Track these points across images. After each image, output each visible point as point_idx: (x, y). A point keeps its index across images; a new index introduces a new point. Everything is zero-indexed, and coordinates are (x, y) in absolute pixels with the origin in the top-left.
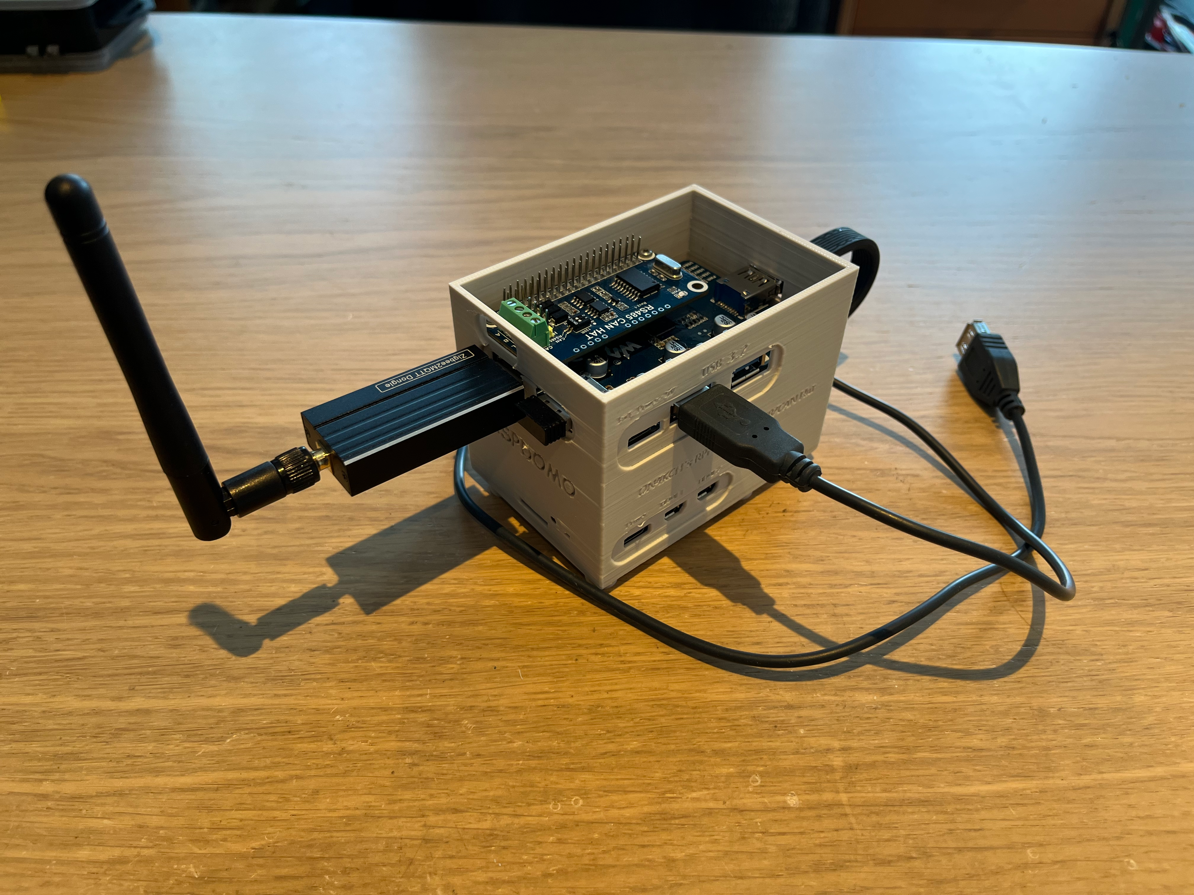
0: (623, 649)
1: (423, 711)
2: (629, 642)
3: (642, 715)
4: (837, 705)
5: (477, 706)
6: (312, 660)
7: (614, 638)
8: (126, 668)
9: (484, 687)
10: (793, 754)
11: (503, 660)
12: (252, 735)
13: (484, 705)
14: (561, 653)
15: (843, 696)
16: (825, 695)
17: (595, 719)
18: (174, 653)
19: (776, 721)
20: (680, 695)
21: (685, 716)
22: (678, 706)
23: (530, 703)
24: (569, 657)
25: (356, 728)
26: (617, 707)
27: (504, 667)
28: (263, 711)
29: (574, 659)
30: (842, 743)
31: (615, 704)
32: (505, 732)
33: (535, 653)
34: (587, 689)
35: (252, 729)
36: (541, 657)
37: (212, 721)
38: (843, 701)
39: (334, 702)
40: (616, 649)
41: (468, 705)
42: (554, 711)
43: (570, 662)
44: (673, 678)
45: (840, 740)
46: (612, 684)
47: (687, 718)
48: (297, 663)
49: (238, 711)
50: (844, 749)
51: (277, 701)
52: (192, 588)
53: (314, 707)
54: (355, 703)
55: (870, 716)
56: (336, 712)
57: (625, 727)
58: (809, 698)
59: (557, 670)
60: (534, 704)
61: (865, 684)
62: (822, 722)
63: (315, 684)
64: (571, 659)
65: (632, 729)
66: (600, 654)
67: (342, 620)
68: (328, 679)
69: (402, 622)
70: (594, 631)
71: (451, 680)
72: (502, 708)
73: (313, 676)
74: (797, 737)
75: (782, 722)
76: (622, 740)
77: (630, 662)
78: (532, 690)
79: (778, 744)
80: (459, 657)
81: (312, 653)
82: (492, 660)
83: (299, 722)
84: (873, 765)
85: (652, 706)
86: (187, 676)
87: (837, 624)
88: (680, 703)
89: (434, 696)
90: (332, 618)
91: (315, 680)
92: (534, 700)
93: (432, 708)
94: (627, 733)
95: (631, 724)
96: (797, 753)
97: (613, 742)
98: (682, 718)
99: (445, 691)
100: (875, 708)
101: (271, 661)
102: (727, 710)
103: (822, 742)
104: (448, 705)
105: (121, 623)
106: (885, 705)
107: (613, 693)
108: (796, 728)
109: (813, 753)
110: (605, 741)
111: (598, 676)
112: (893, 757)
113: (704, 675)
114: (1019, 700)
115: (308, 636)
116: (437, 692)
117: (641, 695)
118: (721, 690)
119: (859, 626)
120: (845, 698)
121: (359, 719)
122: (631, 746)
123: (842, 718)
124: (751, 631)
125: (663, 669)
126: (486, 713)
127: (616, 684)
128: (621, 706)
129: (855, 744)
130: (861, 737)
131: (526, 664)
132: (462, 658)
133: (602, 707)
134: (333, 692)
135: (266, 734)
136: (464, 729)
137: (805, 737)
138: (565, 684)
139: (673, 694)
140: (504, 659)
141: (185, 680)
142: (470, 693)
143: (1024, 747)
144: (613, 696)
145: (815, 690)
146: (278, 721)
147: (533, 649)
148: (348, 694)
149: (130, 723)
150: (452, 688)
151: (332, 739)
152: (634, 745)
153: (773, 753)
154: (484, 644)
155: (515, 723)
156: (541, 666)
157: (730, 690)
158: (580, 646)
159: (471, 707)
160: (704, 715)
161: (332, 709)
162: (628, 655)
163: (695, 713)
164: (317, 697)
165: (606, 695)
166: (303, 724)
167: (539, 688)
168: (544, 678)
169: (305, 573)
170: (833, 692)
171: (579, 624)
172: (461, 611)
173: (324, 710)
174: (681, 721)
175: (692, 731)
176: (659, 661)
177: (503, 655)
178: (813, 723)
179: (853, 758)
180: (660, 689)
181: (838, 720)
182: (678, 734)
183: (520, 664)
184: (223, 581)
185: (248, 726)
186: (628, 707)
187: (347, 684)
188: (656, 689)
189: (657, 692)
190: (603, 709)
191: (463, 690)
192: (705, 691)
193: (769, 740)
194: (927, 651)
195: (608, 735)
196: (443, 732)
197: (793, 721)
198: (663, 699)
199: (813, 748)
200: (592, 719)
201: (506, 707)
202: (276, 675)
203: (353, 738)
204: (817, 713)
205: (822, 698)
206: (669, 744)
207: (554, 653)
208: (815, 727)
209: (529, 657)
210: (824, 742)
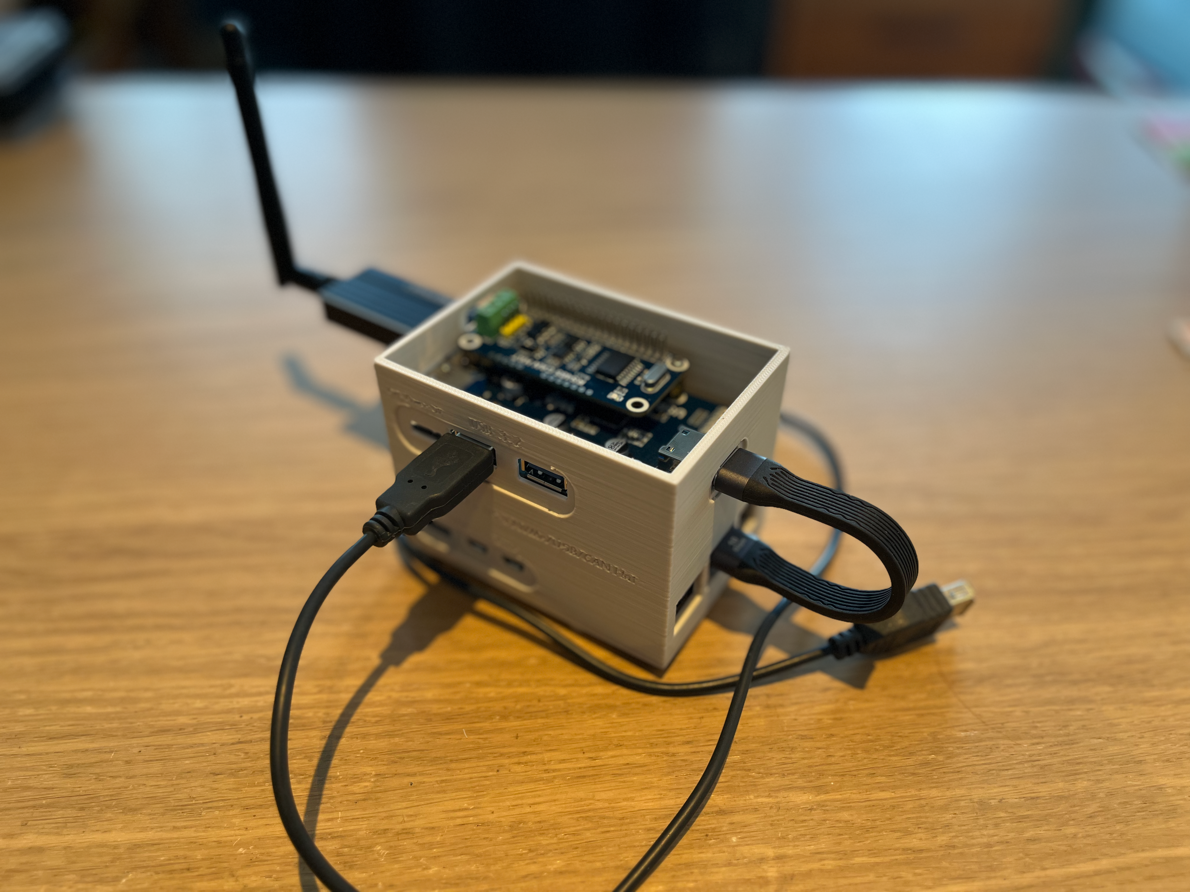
0: (547, 756)
1: (333, 838)
2: (554, 748)
3: (567, 830)
4: (771, 808)
5: (392, 829)
6: (215, 786)
7: (538, 744)
8: (19, 801)
9: (399, 807)
10: (725, 866)
11: (420, 775)
12: (149, 874)
13: (399, 827)
14: (481, 764)
15: (777, 797)
16: (758, 797)
17: (516, 837)
18: (69, 783)
19: (707, 829)
20: (607, 805)
21: (612, 829)
22: (604, 818)
23: (448, 822)
24: (490, 768)
25: (261, 861)
26: (540, 822)
27: (421, 783)
28: (161, 846)
29: (496, 770)
30: (776, 850)
31: (538, 819)
32: (421, 858)
33: (453, 765)
34: (508, 803)
35: (148, 867)
36: (461, 770)
37: (107, 858)
38: (777, 803)
39: (237, 832)
40: (540, 756)
41: (382, 827)
42: (473, 830)
43: (491, 774)
44: (598, 786)
45: (775, 848)
46: (535, 797)
47: (613, 831)
48: (199, 790)
49: (135, 847)
50: (779, 858)
51: (175, 835)
52: (89, 709)
53: (215, 839)
54: (260, 832)
55: (806, 818)
56: (239, 845)
57: (548, 845)
58: (741, 802)
59: (476, 784)
60: (452, 823)
61: (800, 782)
62: (755, 828)
63: (217, 812)
64: (492, 771)
65: (556, 846)
66: (522, 763)
67: (249, 738)
68: (232, 806)
69: (314, 737)
70: (517, 737)
71: (364, 800)
72: (417, 830)
73: (215, 804)
74: (729, 846)
75: (713, 830)
76: (545, 859)
77: (554, 770)
78: (450, 808)
79: (709, 855)
80: (374, 773)
81: (216, 777)
82: (409, 775)
83: (199, 857)
84: (809, 874)
85: (577, 819)
86: (82, 809)
87: (772, 716)
88: (607, 814)
89: (345, 820)
90: (239, 736)
91: (217, 808)
92: (453, 818)
93: (343, 834)
94: (550, 851)
95: (555, 840)
96: (729, 864)
97: (535, 863)
98: (608, 832)
99: (357, 814)
100: (811, 809)
101: (172, 789)
102: (656, 819)
103: (756, 850)
104: (359, 830)
105: (15, 750)
106: (821, 805)
107: (536, 806)
108: (728, 836)
109: (746, 864)
110: (527, 862)
111: (520, 788)
112: (830, 864)
113: (632, 781)
114: (959, 792)
115: (212, 758)
116: (349, 815)
117: (566, 808)
118: (649, 797)
119: (793, 717)
120: (778, 800)
121: (263, 851)
122: (555, 866)
123: (776, 822)
124: (681, 729)
125: (589, 776)
126: (400, 837)
127: (539, 796)
128: (544, 821)
129: (790, 852)
130: (796, 843)
131: (444, 778)
132: (376, 775)
133: (524, 823)
134: (236, 821)
135: (163, 872)
136: (376, 856)
137: (737, 846)
138: (486, 799)
139: (600, 805)
140: (422, 774)
141: (83, 813)
142: (384, 815)
143: (967, 845)
144: (536, 810)
145: (747, 791)
146: (177, 857)
147: (451, 761)
148: (253, 823)
149: (22, 864)
150: (364, 809)
151: (233, 876)
152: (558, 863)
153: (704, 866)
154: (400, 758)
155: (431, 846)
156: (461, 780)
157: (658, 796)
158: (502, 755)
159: (386, 830)
160: (632, 827)
161: (235, 840)
162: (552, 762)
163: (622, 825)
164: (219, 827)
165: (528, 810)
166: (203, 860)
167: (457, 805)
168: (463, 793)
169: (212, 686)
170: (767, 794)
171: (501, 731)
172: (377, 722)
173: (226, 842)
174: (608, 835)
175: (619, 846)
176: (585, 768)
177: (420, 769)
178: (746, 829)
179: (788, 868)
180: (585, 800)
181: (772, 825)
182: (604, 849)
183: (438, 779)
184: (122, 701)
185: (145, 864)
186: (552, 822)
187: (252, 811)
188: (581, 800)
189: (583, 803)
190: (525, 826)
191: (377, 811)
192: (632, 799)
193: (700, 851)
194: (864, 742)
195: (530, 855)
196: (353, 862)
197: (724, 829)
198: (589, 811)
199: (745, 857)
200: (514, 837)
201: (423, 828)
202: (176, 804)
203: (256, 874)
204: (749, 818)
205: (755, 801)
206: (594, 861)
207: (474, 765)
208: (748, 834)
209: (448, 770)
210: (759, 850)
